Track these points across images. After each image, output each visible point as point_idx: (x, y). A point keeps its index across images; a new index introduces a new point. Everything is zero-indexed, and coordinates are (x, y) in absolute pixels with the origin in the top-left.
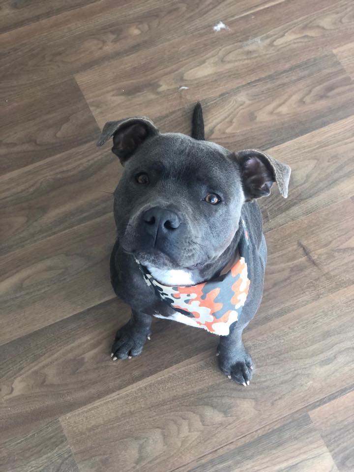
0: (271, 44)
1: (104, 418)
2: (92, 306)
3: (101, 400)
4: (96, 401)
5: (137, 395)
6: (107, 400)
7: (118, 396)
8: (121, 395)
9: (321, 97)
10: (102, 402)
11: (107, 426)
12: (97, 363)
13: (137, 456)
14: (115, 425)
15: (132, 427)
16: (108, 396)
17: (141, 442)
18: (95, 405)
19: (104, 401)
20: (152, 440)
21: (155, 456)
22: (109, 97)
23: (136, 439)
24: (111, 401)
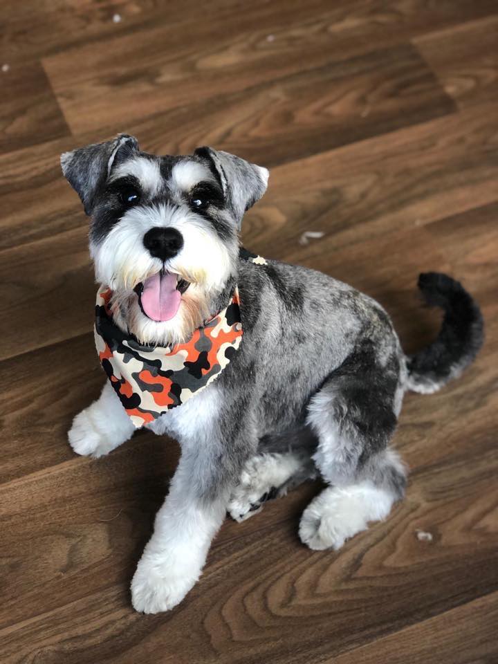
0: (324, 30)
1: (21, 506)
2: (26, 351)
3: (20, 479)
4: (14, 481)
5: (76, 475)
6: (30, 480)
7: (48, 475)
8: (52, 473)
9: (391, 95)
10: (23, 483)
11: (26, 516)
12: (23, 428)
13: (65, 561)
14: (38, 515)
15: (63, 519)
16: (32, 475)
17: (73, 541)
18: (11, 486)
19: (26, 481)
20: (91, 540)
21: (93, 562)
22: (87, 87)
23: (68, 536)
24: (36, 481)
